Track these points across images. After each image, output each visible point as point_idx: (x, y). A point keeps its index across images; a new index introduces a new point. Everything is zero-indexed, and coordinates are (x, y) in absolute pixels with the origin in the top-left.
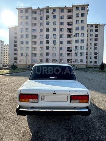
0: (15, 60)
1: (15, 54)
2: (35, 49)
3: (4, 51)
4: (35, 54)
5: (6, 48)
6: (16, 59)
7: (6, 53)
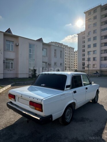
0: (83, 66)
1: (84, 59)
2: (105, 52)
3: (74, 57)
4: (105, 57)
5: (76, 54)
6: (84, 64)
7: (76, 59)
